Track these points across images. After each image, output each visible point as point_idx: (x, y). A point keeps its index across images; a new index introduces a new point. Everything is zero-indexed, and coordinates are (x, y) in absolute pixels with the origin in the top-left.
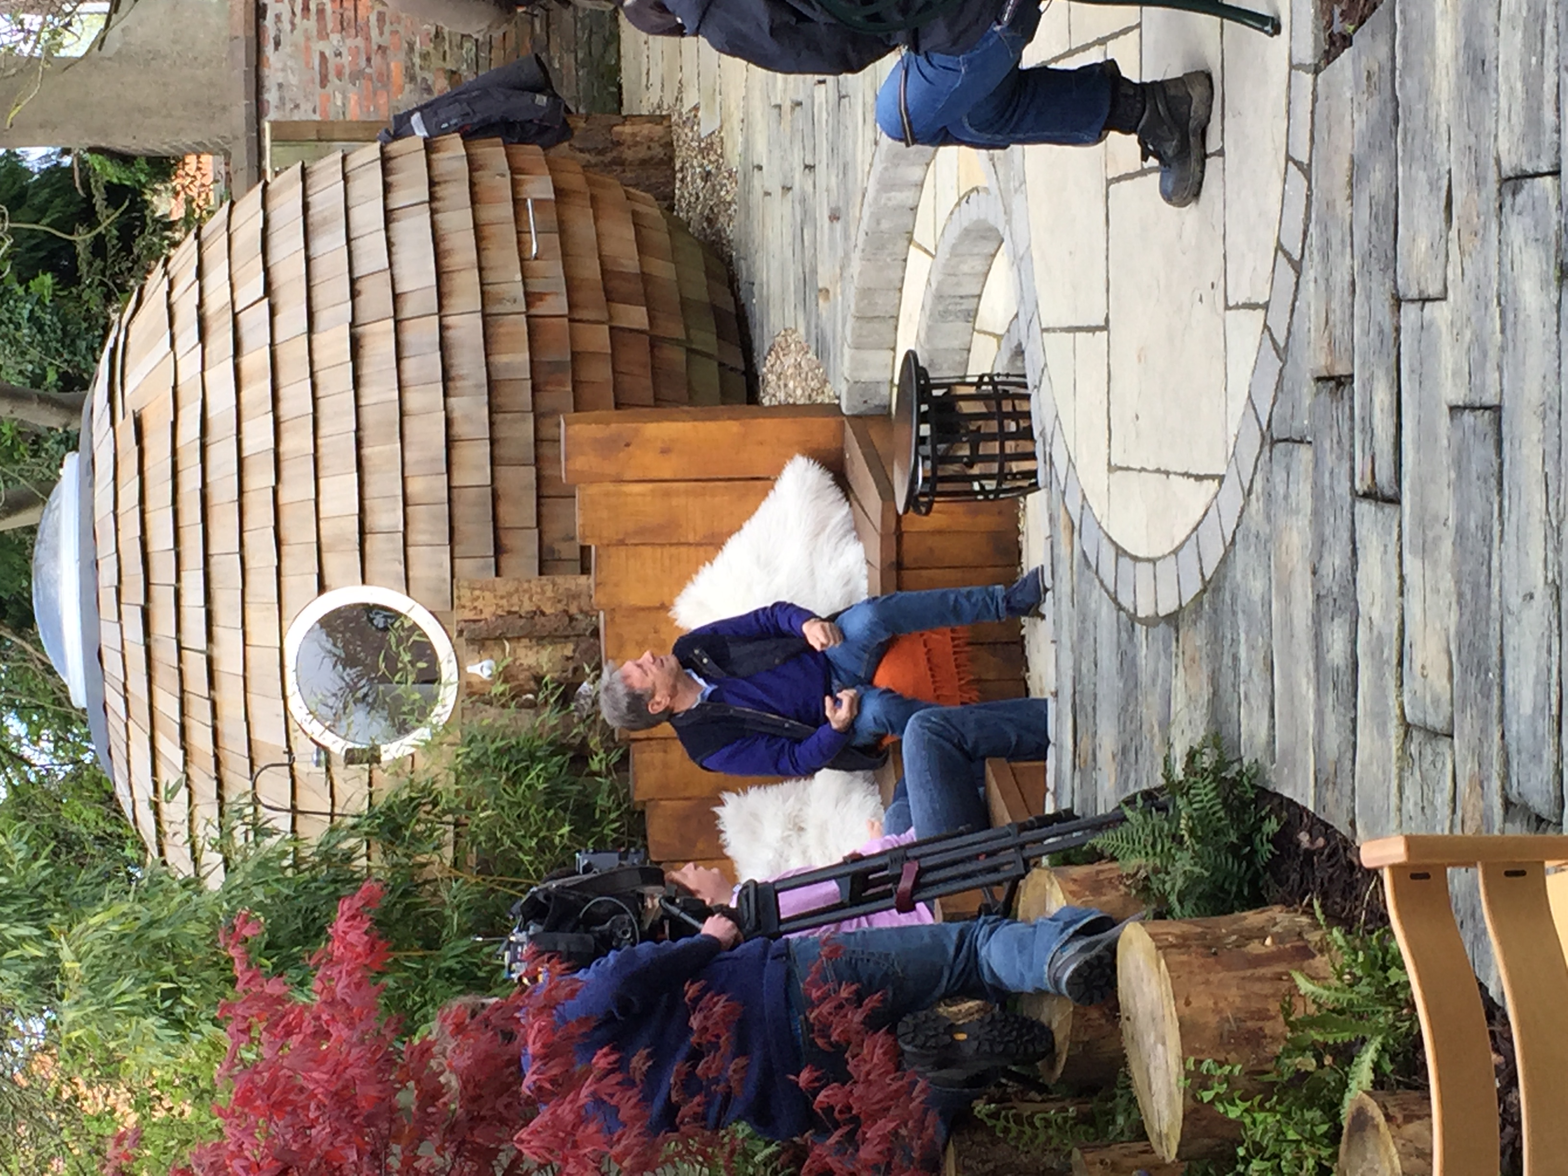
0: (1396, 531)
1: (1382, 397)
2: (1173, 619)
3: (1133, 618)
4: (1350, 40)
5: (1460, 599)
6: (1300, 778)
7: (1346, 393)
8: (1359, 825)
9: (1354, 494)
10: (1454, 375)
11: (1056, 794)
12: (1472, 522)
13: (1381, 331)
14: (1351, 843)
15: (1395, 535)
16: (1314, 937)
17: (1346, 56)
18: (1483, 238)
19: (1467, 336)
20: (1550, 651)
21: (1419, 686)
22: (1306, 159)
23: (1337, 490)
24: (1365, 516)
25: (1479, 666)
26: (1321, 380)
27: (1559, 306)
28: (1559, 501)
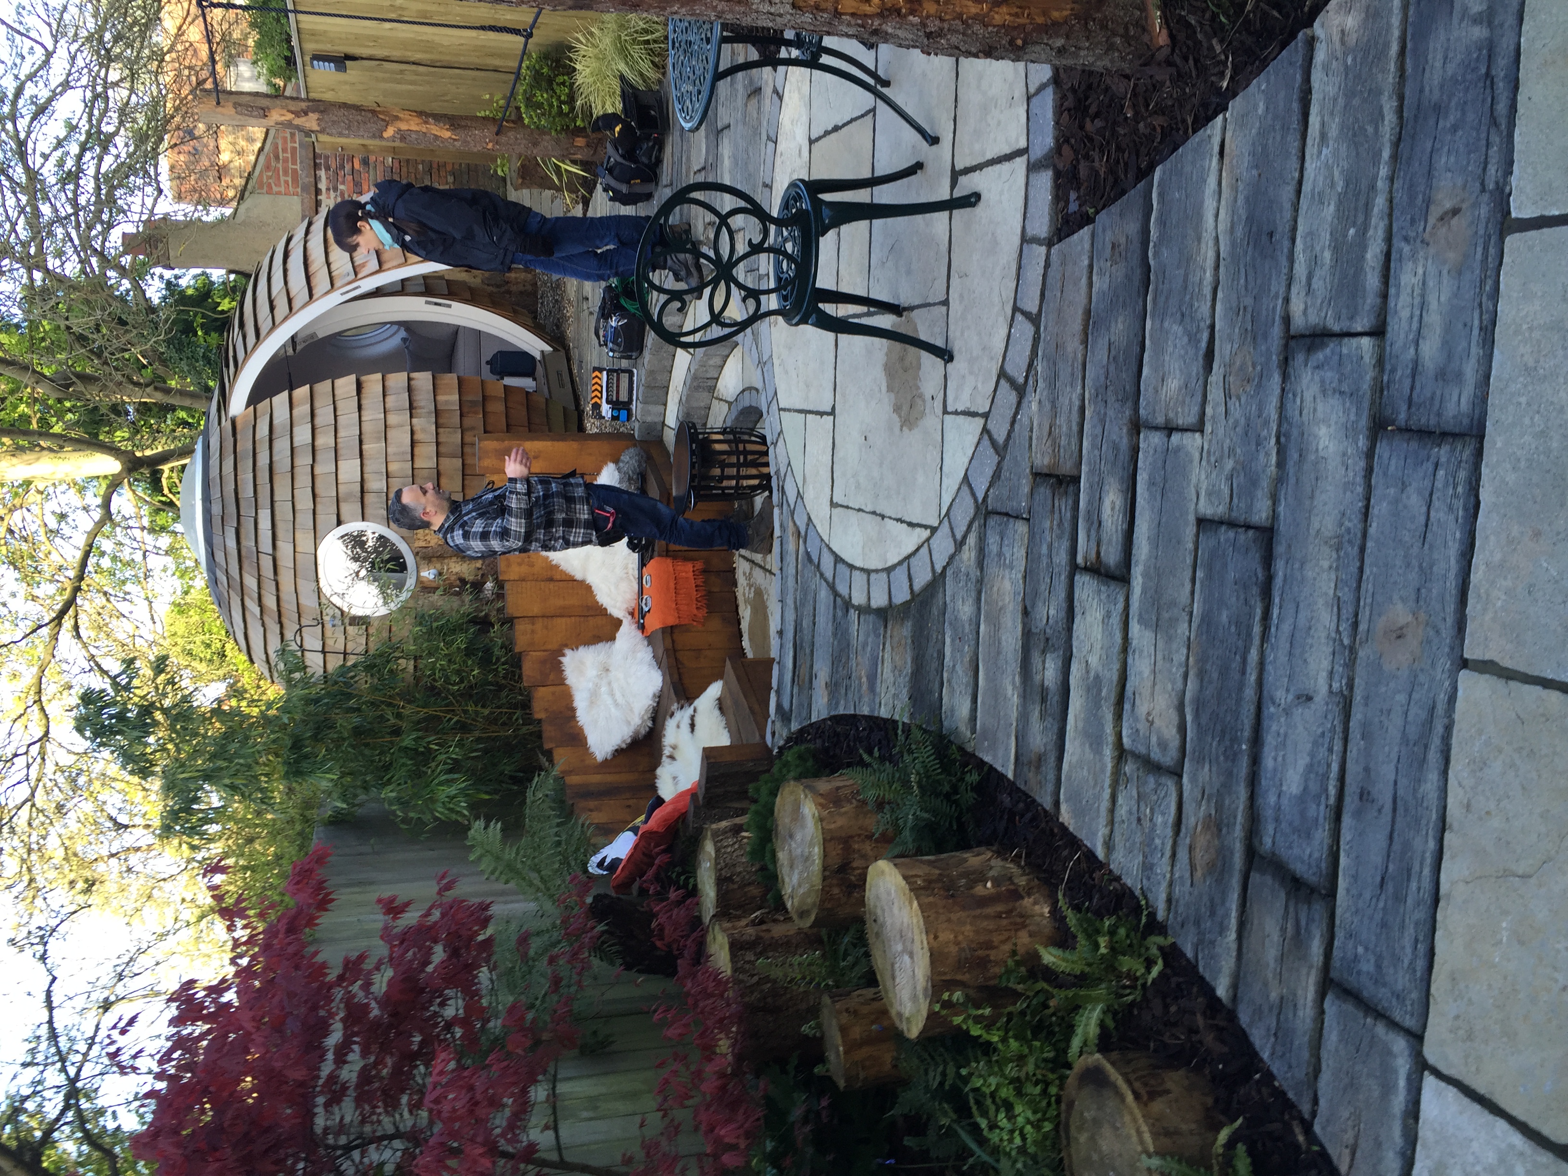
0: (1122, 602)
1: (1113, 499)
2: (883, 614)
3: (848, 604)
4: (1087, 220)
5: (1202, 674)
6: (1000, 753)
7: (1071, 488)
8: (1064, 808)
9: (1074, 568)
10: (1209, 494)
11: (778, 693)
12: (1224, 618)
13: (1116, 447)
14: (1052, 817)
15: (1120, 606)
16: (1022, 881)
17: (1086, 232)
18: (1259, 385)
19: (1229, 464)
20: (1330, 750)
21: (1142, 726)
22: (1034, 310)
23: (1056, 560)
24: (1085, 586)
25: (1223, 732)
26: (1039, 476)
27: (1370, 455)
28: (1355, 625)
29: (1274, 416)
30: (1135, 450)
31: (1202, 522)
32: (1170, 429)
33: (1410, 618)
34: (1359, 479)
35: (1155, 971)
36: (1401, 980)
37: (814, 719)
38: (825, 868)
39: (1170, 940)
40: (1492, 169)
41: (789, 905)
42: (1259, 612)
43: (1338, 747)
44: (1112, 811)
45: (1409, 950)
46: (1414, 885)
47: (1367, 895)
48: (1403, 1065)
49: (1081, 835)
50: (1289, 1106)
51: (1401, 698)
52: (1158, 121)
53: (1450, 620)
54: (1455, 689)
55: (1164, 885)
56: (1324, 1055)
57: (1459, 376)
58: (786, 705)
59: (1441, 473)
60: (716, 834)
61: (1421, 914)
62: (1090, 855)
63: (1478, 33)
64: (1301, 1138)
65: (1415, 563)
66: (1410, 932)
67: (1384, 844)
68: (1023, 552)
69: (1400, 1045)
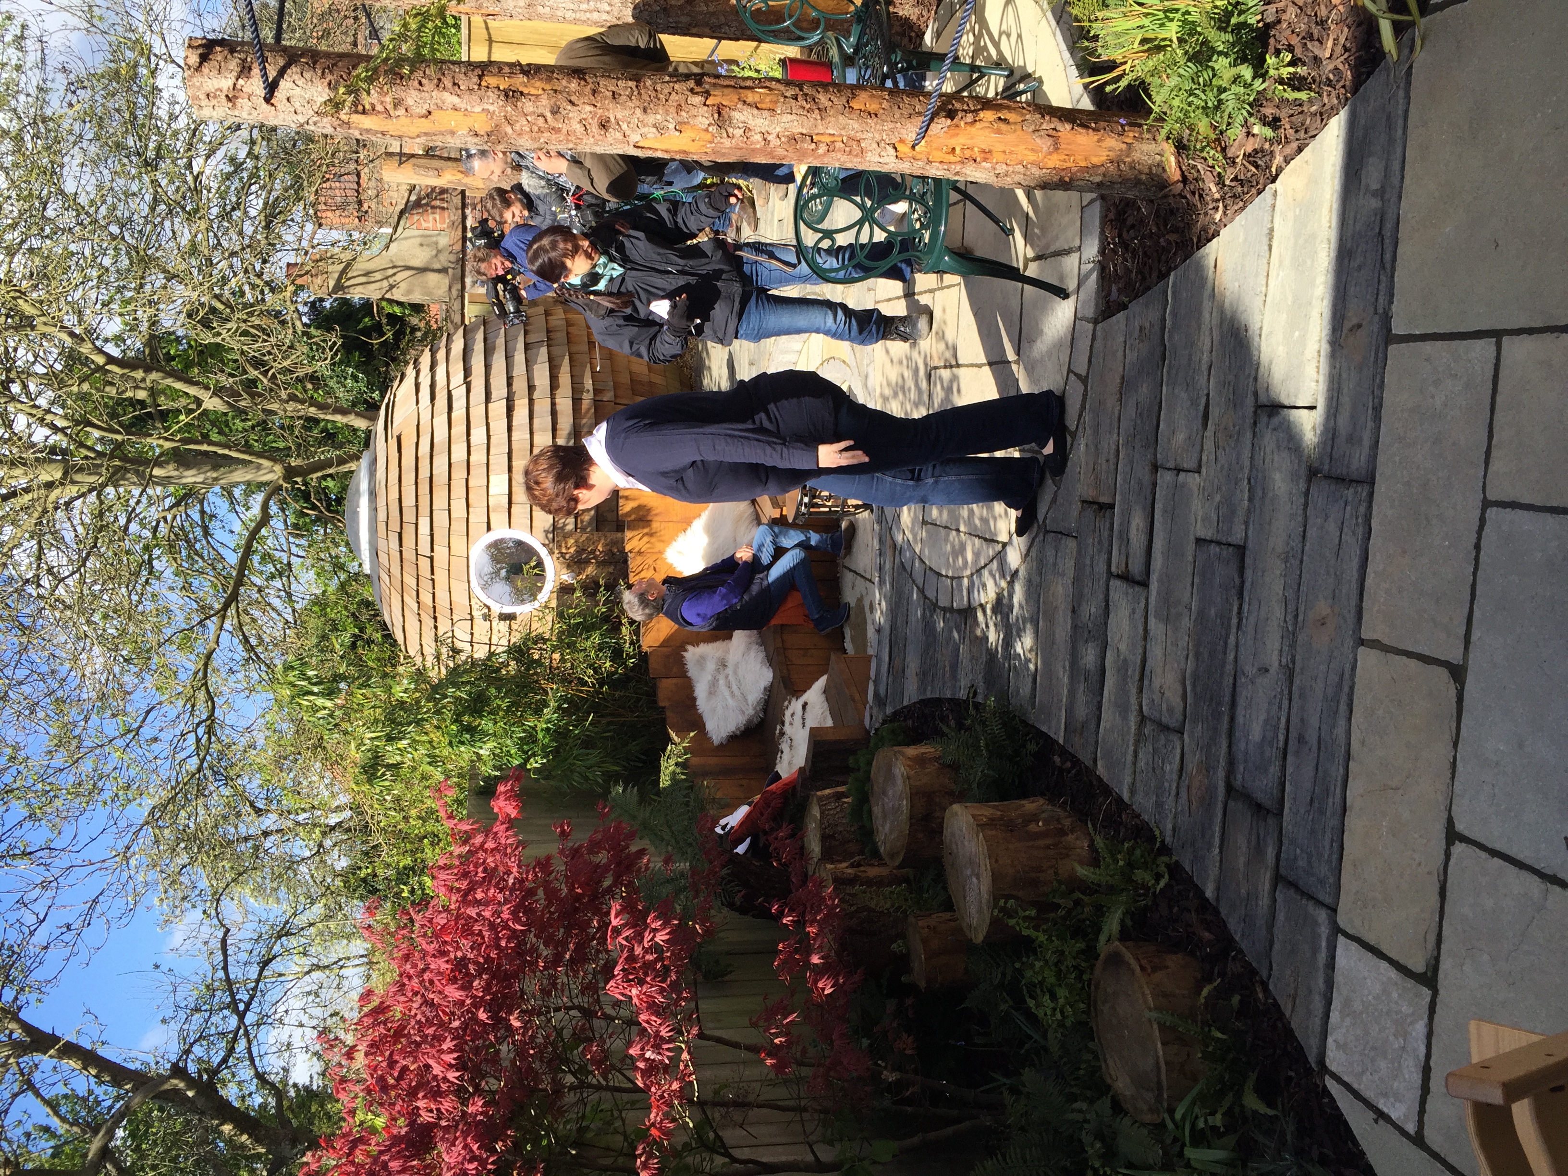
0: (1143, 602)
1: (1138, 522)
2: (963, 613)
3: (935, 606)
4: (1125, 307)
5: (1197, 655)
6: (1054, 723)
7: (1108, 514)
8: (1100, 763)
9: (1110, 574)
10: (1203, 520)
11: (876, 682)
12: (1213, 612)
13: (1140, 483)
14: (1090, 772)
15: (1142, 605)
16: (1067, 822)
17: (1121, 315)
18: (1237, 440)
19: (1218, 498)
20: (1280, 708)
21: (1156, 697)
22: (1084, 373)
23: (1096, 569)
24: (1118, 588)
25: (1211, 699)
26: (1087, 503)
27: (1307, 494)
28: (1296, 616)
29: (1247, 463)
30: (1155, 484)
31: (1199, 541)
32: (1178, 470)
33: (1329, 611)
34: (1300, 512)
35: (1162, 883)
36: (1323, 870)
37: (905, 703)
38: (911, 817)
39: (1174, 858)
40: (1381, 300)
41: (882, 850)
42: (1235, 609)
43: (1285, 703)
44: (1135, 764)
45: (1327, 847)
46: (1331, 800)
47: (1302, 811)
48: (1324, 931)
49: (1113, 785)
50: (1254, 972)
51: (1323, 667)
52: (1172, 237)
53: (1353, 610)
54: (1356, 660)
55: (1171, 816)
56: (1276, 931)
57: (1361, 440)
58: (882, 692)
59: (1348, 508)
60: (820, 799)
61: (1334, 822)
62: (1119, 800)
63: (1375, 203)
64: (1261, 995)
65: (1332, 571)
66: (1328, 836)
67: (1312, 773)
68: (1072, 563)
69: (1322, 915)
